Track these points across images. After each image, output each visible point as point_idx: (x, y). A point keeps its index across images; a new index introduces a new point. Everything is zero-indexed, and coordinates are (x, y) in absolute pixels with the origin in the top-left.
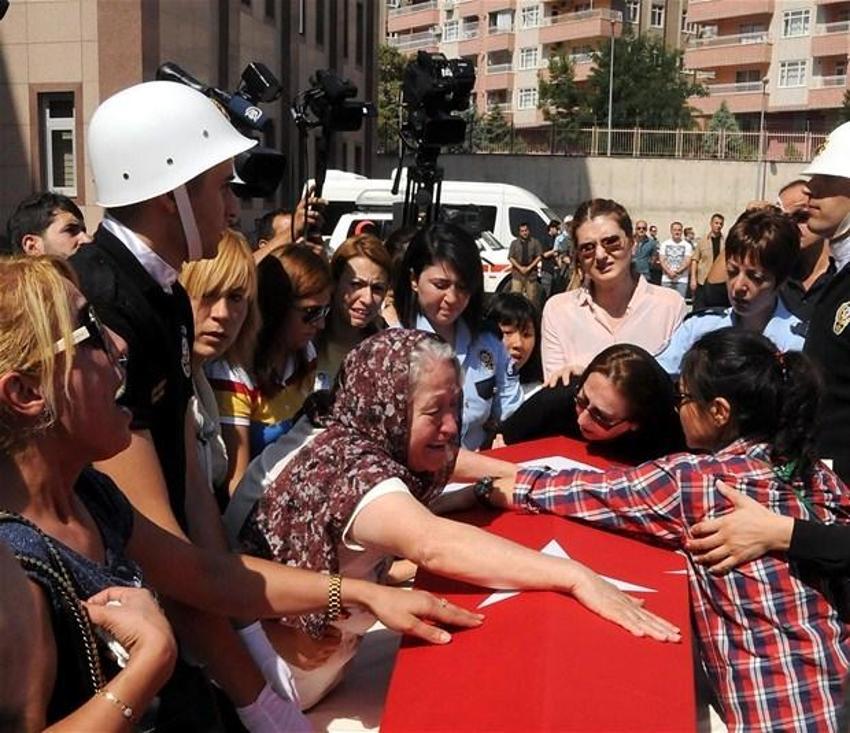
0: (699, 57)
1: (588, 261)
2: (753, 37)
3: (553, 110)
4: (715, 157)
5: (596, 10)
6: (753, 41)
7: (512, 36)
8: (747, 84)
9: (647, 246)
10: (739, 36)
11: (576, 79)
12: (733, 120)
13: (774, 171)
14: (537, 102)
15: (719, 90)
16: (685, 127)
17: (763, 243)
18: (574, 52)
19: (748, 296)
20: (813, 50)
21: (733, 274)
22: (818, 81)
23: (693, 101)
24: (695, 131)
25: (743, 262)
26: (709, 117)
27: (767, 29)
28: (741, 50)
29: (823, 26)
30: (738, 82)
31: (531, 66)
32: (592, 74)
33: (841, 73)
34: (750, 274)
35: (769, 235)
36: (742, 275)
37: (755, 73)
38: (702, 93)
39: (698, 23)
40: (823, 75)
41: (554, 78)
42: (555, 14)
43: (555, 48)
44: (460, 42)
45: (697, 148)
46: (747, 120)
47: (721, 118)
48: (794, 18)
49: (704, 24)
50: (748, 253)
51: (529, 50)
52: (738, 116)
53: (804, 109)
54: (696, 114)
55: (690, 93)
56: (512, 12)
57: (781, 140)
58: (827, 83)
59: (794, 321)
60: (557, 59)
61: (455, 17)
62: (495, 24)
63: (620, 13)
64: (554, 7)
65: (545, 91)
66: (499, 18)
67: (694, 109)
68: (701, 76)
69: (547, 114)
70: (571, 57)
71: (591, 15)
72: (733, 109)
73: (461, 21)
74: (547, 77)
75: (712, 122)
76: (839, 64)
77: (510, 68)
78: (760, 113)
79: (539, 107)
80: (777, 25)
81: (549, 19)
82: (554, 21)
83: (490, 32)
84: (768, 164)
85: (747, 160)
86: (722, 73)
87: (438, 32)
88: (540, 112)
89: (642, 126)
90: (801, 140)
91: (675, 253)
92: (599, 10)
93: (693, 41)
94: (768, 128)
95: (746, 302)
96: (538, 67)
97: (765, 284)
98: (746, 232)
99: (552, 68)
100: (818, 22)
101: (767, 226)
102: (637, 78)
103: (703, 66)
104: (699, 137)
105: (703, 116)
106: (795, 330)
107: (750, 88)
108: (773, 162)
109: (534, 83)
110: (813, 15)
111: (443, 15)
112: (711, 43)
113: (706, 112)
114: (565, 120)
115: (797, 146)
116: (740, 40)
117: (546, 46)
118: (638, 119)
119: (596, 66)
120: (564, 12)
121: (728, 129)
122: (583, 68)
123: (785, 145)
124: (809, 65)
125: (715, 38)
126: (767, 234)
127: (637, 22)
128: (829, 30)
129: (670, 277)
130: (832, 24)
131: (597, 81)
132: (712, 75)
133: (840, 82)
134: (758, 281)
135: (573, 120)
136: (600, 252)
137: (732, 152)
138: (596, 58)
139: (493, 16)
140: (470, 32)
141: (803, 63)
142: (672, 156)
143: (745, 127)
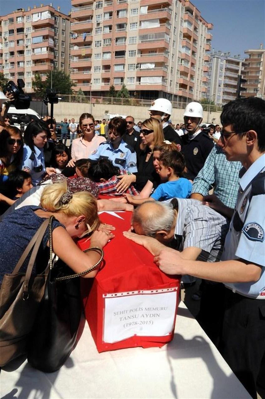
0: (74, 76)
1: (85, 129)
2: (87, 72)
3: (36, 89)
4: (79, 102)
5: (46, 63)
6: (86, 73)
7: (24, 68)
8: (86, 84)
9: (67, 125)
10: (83, 72)
11: (42, 81)
12: (83, 93)
13: (94, 106)
14: (31, 86)
15: (79, 85)
16: (71, 94)
17: (117, 126)
18: (41, 74)
19: (114, 139)
20: (102, 76)
21: (110, 133)
22: (103, 84)
23: (73, 88)
24: (73, 95)
25: (112, 131)
26: (77, 92)
27: (90, 70)
28: (84, 75)
29: (104, 71)
30: (83, 83)
31: (29, 77)
32: (46, 79)
33: (108, 82)
34: (114, 134)
35: (119, 124)
36: (112, 134)
37: (88, 81)
38: (75, 86)
39: (73, 68)
40: (104, 82)
41: (36, 80)
42: (35, 63)
43: (36, 72)
44: (10, 69)
45: (74, 100)
46: (87, 93)
47: (80, 92)
48: (97, 68)
49: (74, 68)
50: (114, 128)
51: (29, 72)
52: (84, 92)
53: (100, 90)
54: (73, 91)
55: (72, 86)
56: (24, 62)
57: (95, 98)
58: (105, 84)
59: (126, 144)
60: (37, 75)
61: (8, 62)
62: (19, 65)
63: (53, 64)
64: (36, 61)
65: (34, 84)
66: (20, 63)
67: (73, 89)
68: (74, 81)
69: (35, 89)
70: (40, 75)
71: (45, 64)
72: (83, 90)
73: (9, 63)
74: (34, 80)
75: (78, 93)
76: (108, 80)
77: (24, 77)
78: (90, 91)
79: (33, 88)
80: (93, 70)
81: (34, 64)
82: (35, 65)
83: (18, 67)
84: (93, 104)
85: (87, 103)
86: (80, 81)
87: (3, 66)
88: (33, 89)
89: (60, 94)
90: (100, 98)
91: (73, 126)
92: (48, 63)
93: (72, 72)
94: (92, 95)
95: (114, 140)
96: (31, 77)
97: (118, 136)
98: (114, 123)
99: (36, 77)
100: (103, 69)
101: (119, 122)
102: (59, 81)
103: (75, 79)
104: (74, 97)
105: (75, 92)
106: (126, 147)
107: (87, 85)
108: (94, 104)
109: (31, 81)
110: (101, 68)
111: (4, 61)
112: (76, 73)
113: (76, 91)
114: (39, 91)
115: (99, 100)
116: (83, 73)
117: (33, 72)
118: (59, 92)
119: (47, 77)
120: (38, 63)
121: (82, 95)
122: (44, 78)
123: (95, 99)
124: (101, 80)
125: (77, 72)
126: (118, 124)
127: (57, 67)
128: (106, 71)
129: (72, 132)
130: (106, 70)
131: (48, 81)
132: (77, 81)
133: (108, 84)
134: (116, 136)
135: (42, 92)
136: (88, 127)
137: (83, 101)
138: (47, 76)
139: (19, 63)
140: (12, 67)
141: (99, 79)
142: (68, 102)
143: (86, 95)
